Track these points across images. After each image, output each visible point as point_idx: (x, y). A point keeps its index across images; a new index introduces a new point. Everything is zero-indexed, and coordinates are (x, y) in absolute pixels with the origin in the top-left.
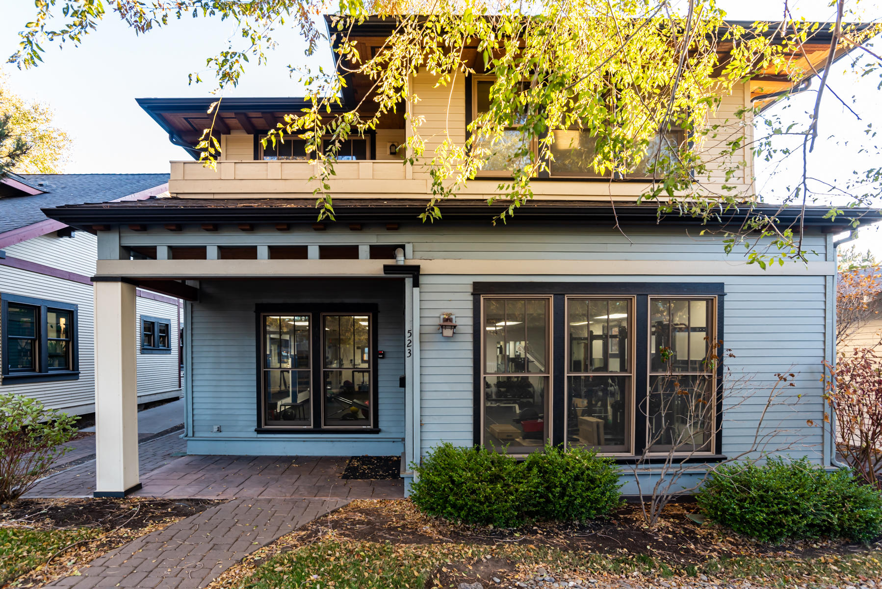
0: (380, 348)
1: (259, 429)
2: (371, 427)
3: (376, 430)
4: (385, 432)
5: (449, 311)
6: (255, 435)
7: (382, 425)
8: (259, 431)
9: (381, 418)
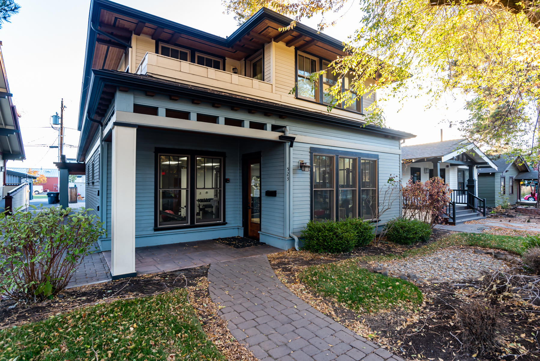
0: (227, 177)
1: (156, 228)
2: (222, 221)
3: (224, 223)
4: (229, 224)
5: (302, 160)
6: (153, 232)
7: (227, 220)
8: (156, 229)
9: (227, 216)
